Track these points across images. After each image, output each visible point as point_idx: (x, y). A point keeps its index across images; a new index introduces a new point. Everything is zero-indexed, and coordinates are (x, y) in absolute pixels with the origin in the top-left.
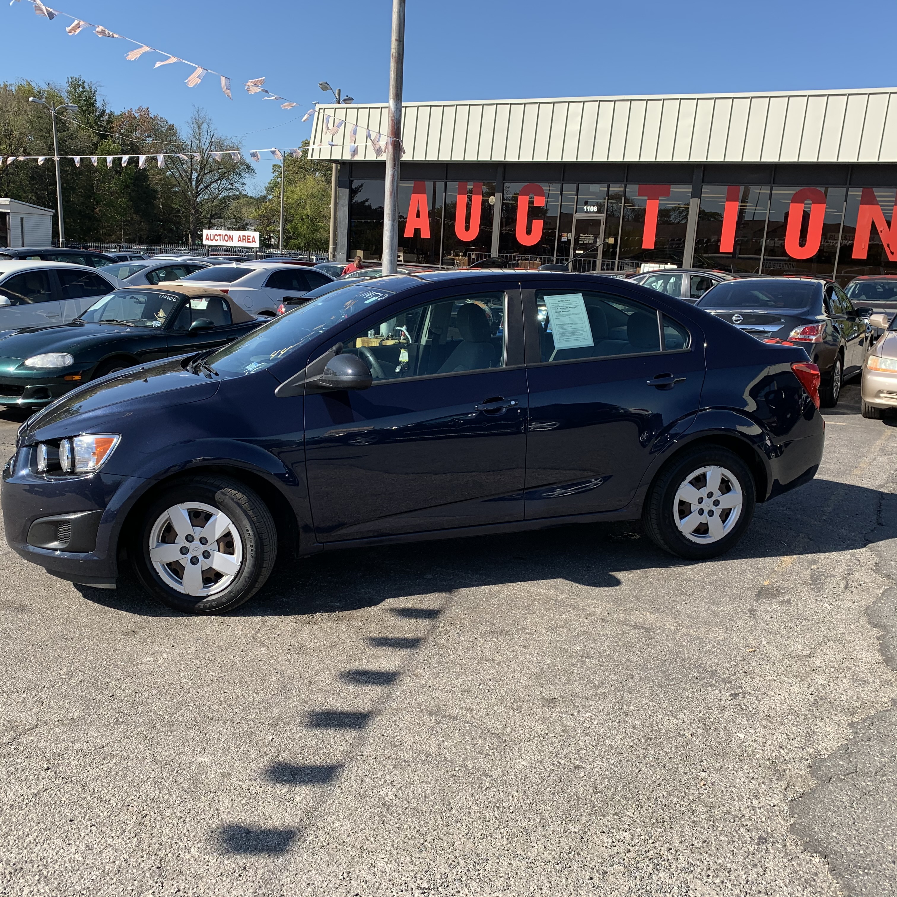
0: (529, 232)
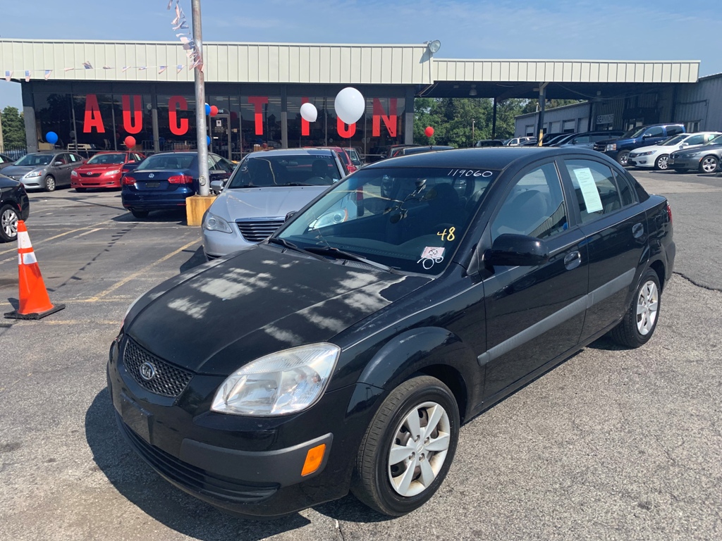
0: (179, 126)
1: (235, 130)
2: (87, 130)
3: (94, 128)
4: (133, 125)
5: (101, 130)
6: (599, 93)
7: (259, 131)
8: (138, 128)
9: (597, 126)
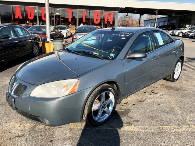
1: (62, 20)
2: (16, 17)
3: (18, 17)
4: (31, 16)
5: (21, 18)
6: (174, 13)
7: (70, 20)
8: (32, 18)
9: (170, 24)
